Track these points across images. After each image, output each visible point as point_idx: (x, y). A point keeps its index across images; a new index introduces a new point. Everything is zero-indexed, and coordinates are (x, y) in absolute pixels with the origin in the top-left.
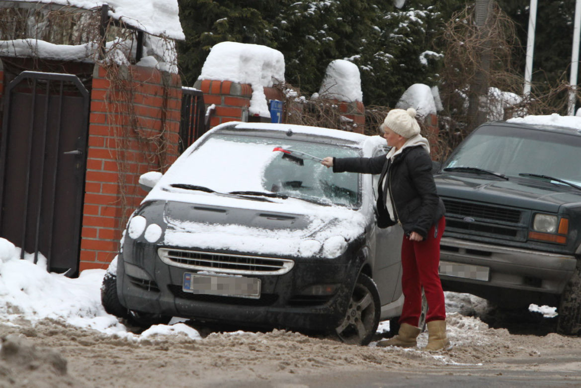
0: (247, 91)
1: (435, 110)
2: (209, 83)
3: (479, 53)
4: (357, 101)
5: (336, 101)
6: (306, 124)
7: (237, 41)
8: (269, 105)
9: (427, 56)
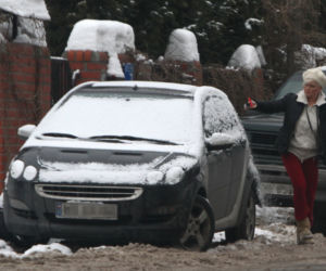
0: (105, 57)
1: (259, 65)
2: (74, 53)
3: (292, 18)
4: (195, 61)
5: (178, 62)
6: (153, 80)
7: (95, 18)
8: (123, 68)
9: (250, 23)
